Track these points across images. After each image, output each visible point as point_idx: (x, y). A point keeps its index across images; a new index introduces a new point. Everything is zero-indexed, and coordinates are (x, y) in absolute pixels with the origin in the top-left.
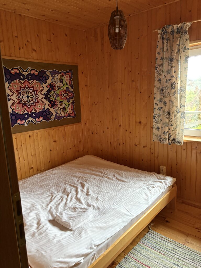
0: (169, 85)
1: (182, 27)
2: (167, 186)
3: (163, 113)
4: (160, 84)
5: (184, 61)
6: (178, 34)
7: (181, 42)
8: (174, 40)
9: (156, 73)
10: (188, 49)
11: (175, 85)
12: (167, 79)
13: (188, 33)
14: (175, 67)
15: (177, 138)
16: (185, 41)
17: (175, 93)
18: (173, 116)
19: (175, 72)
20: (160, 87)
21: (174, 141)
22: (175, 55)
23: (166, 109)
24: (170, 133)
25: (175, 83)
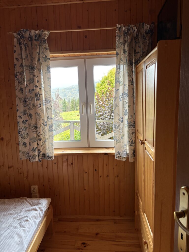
0: (33, 95)
1: (40, 35)
2: (43, 213)
3: (30, 127)
4: (23, 94)
5: (46, 71)
6: (36, 41)
7: (41, 51)
8: (33, 47)
9: (17, 81)
10: (49, 59)
11: (40, 96)
12: (30, 89)
13: (47, 43)
14: (38, 76)
15: (47, 152)
16: (44, 51)
17: (41, 105)
18: (40, 129)
19: (38, 82)
20: (22, 98)
21: (45, 156)
22: (36, 63)
23: (33, 122)
24: (39, 148)
25: (39, 93)
